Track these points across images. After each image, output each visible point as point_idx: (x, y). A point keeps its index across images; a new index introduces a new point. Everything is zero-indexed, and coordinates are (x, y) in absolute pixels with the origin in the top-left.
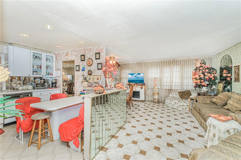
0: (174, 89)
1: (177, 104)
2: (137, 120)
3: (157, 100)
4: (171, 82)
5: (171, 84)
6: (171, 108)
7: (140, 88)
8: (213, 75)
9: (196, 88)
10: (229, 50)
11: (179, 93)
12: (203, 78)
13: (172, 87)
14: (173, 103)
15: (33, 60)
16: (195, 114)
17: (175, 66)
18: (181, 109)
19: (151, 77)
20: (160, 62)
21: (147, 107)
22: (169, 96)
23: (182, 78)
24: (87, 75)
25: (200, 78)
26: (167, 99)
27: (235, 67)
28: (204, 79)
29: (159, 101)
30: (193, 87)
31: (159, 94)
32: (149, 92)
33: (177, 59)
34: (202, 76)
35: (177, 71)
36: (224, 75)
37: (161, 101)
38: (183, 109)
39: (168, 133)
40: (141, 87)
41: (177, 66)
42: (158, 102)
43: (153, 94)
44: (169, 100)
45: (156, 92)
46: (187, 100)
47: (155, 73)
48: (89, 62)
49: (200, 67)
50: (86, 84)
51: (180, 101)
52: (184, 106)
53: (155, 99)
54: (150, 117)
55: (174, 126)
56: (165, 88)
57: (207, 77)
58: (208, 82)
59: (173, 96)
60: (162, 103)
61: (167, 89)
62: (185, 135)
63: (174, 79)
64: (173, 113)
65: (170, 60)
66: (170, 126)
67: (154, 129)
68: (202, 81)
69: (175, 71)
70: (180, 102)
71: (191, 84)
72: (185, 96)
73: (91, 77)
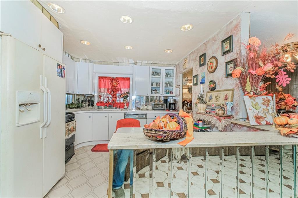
15: (152, 77)
24: (208, 90)
48: (211, 65)
50: (202, 108)
73: (214, 94)
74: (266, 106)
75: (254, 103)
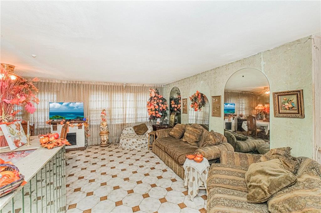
0: (128, 124)
1: (135, 143)
2: (86, 192)
3: (107, 142)
4: (124, 114)
5: (124, 116)
6: (128, 149)
7: (77, 127)
8: (165, 105)
9: (150, 120)
10: (177, 83)
11: (135, 127)
12: (157, 109)
13: (125, 121)
14: (130, 142)
16: (158, 152)
17: (129, 94)
18: (140, 148)
19: (97, 108)
20: (109, 86)
21: (94, 158)
22: (123, 134)
23: (136, 109)
25: (155, 109)
26: (122, 139)
27: (183, 99)
28: (159, 110)
29: (108, 143)
30: (148, 119)
31: (109, 133)
32: (94, 132)
33: (130, 85)
34: (157, 107)
35: (131, 100)
36: (173, 106)
37: (112, 142)
38: (142, 148)
39: (144, 195)
40: (79, 126)
41: (131, 94)
42: (108, 145)
43: (101, 134)
44: (124, 139)
45: (106, 131)
46: (144, 136)
47: (101, 101)
49: (155, 97)
51: (139, 139)
52: (143, 144)
53: (104, 141)
54: (107, 176)
55: (145, 178)
56: (116, 123)
57: (161, 108)
58: (162, 112)
59: (128, 133)
60: (114, 145)
61: (119, 125)
62: (162, 186)
63: (128, 109)
64: (133, 157)
65: (123, 86)
66: (140, 180)
67: (123, 198)
68: (157, 112)
69: (129, 99)
70: (139, 141)
71: (146, 116)
72: (141, 131)
74: (18, 130)
75: (11, 129)
